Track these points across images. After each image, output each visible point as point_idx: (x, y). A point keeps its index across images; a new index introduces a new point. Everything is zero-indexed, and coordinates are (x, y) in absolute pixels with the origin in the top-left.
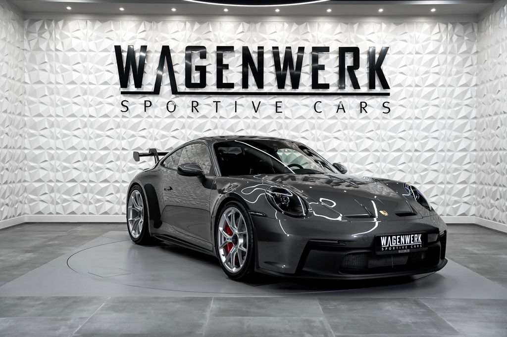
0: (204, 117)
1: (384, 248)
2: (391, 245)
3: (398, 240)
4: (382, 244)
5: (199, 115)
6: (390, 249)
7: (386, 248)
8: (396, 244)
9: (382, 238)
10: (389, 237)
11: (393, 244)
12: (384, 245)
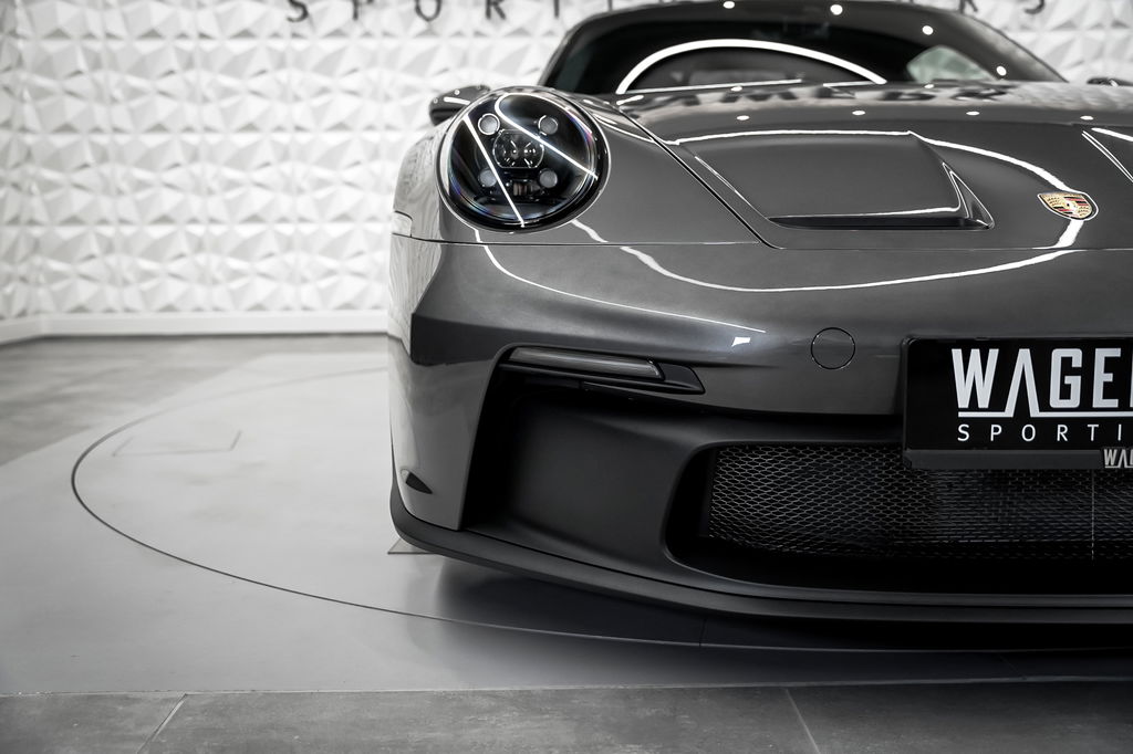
0: (521, 32)
1: (980, 427)
2: (1035, 411)
3: (1101, 377)
4: (963, 400)
5: (506, 27)
6: (1029, 434)
7: (995, 431)
8: (1086, 402)
9: (957, 354)
10: (1024, 357)
11: (1055, 401)
12: (973, 405)
